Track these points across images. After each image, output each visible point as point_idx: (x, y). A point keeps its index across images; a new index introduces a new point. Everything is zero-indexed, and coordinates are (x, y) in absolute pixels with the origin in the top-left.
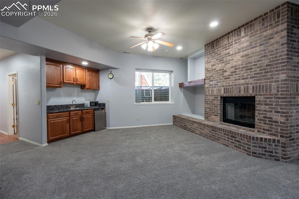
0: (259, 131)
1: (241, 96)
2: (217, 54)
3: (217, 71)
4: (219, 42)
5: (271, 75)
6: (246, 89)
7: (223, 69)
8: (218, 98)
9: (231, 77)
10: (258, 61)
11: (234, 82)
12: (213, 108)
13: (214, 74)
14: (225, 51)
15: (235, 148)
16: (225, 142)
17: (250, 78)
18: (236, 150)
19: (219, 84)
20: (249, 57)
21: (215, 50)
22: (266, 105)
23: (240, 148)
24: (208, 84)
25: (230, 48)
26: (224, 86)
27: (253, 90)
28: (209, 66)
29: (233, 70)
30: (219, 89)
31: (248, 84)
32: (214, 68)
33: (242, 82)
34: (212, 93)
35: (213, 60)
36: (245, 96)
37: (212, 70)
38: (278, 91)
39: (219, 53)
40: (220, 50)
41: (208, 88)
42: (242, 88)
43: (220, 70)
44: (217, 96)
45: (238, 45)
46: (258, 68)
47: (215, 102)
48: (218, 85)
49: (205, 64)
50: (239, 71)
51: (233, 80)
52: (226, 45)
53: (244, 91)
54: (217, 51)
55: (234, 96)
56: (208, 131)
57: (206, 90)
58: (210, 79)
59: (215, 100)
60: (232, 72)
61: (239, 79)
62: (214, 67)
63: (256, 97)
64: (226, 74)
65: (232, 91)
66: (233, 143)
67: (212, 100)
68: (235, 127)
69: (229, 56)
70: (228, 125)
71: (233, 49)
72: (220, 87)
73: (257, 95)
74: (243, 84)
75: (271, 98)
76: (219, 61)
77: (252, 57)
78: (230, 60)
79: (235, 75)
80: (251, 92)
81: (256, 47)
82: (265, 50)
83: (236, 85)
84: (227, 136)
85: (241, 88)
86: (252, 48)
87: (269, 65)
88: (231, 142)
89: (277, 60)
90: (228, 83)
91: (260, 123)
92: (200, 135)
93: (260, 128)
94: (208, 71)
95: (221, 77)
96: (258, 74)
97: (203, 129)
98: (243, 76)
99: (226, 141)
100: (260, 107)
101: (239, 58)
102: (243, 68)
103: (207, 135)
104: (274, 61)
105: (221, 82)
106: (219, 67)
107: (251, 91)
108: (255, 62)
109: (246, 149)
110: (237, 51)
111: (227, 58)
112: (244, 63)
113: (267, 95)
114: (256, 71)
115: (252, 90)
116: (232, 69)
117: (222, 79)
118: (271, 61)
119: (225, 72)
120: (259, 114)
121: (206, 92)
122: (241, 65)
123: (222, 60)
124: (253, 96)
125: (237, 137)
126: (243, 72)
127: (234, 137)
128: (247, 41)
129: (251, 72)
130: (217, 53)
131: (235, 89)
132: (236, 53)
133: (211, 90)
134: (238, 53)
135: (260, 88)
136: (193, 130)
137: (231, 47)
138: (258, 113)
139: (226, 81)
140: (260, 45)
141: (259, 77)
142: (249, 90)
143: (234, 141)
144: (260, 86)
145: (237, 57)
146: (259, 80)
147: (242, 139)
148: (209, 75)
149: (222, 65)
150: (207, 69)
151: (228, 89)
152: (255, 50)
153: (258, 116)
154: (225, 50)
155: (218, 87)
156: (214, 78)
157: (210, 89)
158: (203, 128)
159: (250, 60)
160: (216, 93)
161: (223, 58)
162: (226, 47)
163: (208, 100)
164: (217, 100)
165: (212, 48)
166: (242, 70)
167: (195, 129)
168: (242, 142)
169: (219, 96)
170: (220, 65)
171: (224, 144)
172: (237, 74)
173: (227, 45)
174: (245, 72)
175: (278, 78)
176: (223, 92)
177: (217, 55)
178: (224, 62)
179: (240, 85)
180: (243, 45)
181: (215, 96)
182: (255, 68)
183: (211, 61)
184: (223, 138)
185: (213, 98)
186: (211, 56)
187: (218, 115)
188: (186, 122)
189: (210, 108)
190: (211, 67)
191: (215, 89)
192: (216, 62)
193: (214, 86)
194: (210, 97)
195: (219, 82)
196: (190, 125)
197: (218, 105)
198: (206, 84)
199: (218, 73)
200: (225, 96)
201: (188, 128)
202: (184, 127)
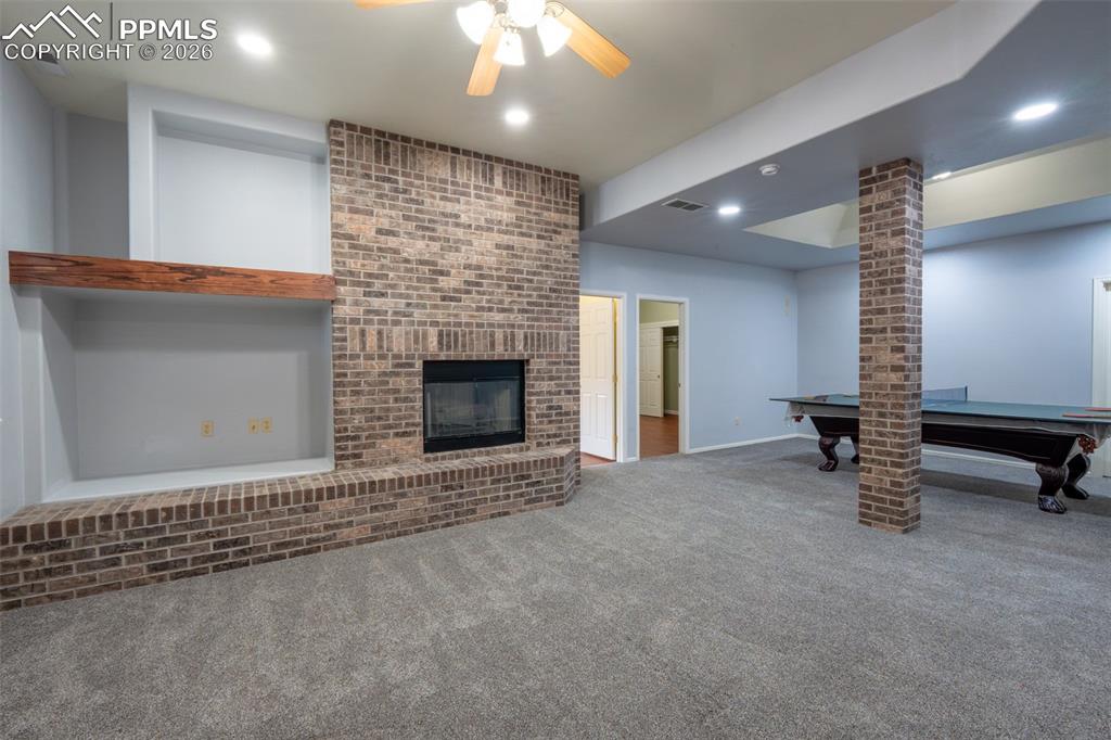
0: (539, 444)
1: (496, 358)
2: (407, 196)
3: (407, 261)
4: (413, 152)
5: (559, 313)
6: (509, 338)
7: (434, 263)
8: (411, 365)
9: (465, 296)
10: (534, 274)
11: (476, 316)
12: (388, 410)
13: (392, 269)
14: (442, 203)
15: (528, 506)
16: (496, 507)
17: (519, 311)
18: (531, 509)
19: (417, 315)
20: (516, 256)
21: (394, 172)
22: (551, 379)
23: (541, 500)
24: (356, 303)
25: (459, 201)
26: (438, 322)
27: (526, 344)
28: (366, 229)
29: (470, 275)
30: (416, 333)
31: (513, 326)
32: (390, 245)
33: (498, 317)
34: (380, 347)
35: (387, 211)
36: (506, 358)
37: (380, 249)
38: (569, 350)
39: (413, 196)
40: (419, 187)
41: (355, 321)
42: (499, 335)
43: (422, 262)
44: (407, 357)
45: (486, 206)
46: (534, 290)
47: (402, 383)
48: (410, 315)
49: (336, 208)
50: (489, 285)
51: (470, 307)
52: (445, 182)
53: (505, 344)
54: (405, 183)
55: (474, 358)
56: (421, 503)
57: (342, 330)
58: (368, 285)
59: (397, 374)
60: (467, 283)
61: (490, 309)
62: (392, 242)
63: (531, 360)
64: (443, 282)
65: (470, 344)
66: (521, 495)
67: (385, 374)
68: (480, 453)
69: (457, 225)
71: (470, 210)
72: (421, 323)
73: (533, 357)
74: (500, 326)
75: (558, 363)
76: (414, 224)
77: (521, 257)
78: (462, 240)
79: (478, 292)
81: (530, 236)
82: (547, 253)
83: (480, 325)
84: (502, 485)
85: (496, 336)
86: (522, 234)
87: (555, 291)
88: (515, 496)
89: (567, 284)
90: (456, 316)
91: (541, 423)
92: (375, 539)
93: (542, 436)
94: (353, 247)
95: (424, 287)
96: (534, 304)
97: (393, 506)
98: (501, 302)
99: (501, 500)
100: (540, 385)
101: (490, 246)
102: (499, 278)
103: (414, 522)
104: (562, 284)
105: (424, 307)
106: (416, 248)
107: (520, 347)
108: (528, 273)
109: (554, 492)
110: (483, 222)
111: (450, 229)
112: (505, 267)
113: (551, 356)
114: (530, 296)
115: (522, 344)
116: (467, 272)
117: (430, 298)
118: (557, 283)
119: (442, 273)
120: (539, 402)
121: (345, 339)
122: (496, 269)
123: (427, 229)
124: (525, 358)
125: (533, 473)
126: (500, 291)
127: (523, 477)
128: (510, 210)
129: (519, 295)
130: (405, 191)
131: (477, 339)
132: (478, 228)
133: (375, 333)
134: (487, 231)
135: (539, 340)
136: (310, 541)
137: (462, 198)
138: (537, 400)
139: (447, 307)
140: (539, 237)
141: (537, 312)
142: (517, 343)
143: (523, 490)
144: (539, 334)
145: (483, 242)
146: (537, 320)
147: (544, 474)
148: (363, 265)
149: (428, 246)
150: (350, 237)
151: (456, 334)
152: (527, 242)
153: (536, 407)
154: (442, 199)
155: (412, 323)
156: (393, 286)
157: (372, 330)
158: (391, 500)
159: (518, 264)
160: (403, 347)
161: (435, 222)
162: (446, 190)
163: (358, 374)
164: (409, 374)
165: (377, 156)
166: (499, 286)
167: (327, 527)
168: (545, 482)
169: (419, 359)
170: (421, 244)
172: (484, 294)
173: (449, 187)
174: (507, 293)
175: (567, 322)
176: (435, 343)
177: (407, 201)
178: (439, 239)
179: (491, 325)
180: (499, 213)
181: (396, 357)
182: (528, 289)
183: (376, 211)
184: (488, 496)
185: (388, 365)
186: (372, 186)
187: (415, 431)
188: (238, 520)
189: (372, 411)
190: (373, 233)
191: (396, 330)
192: (399, 225)
193: (389, 317)
194: (369, 362)
195: (417, 306)
196: (288, 523)
197: (413, 391)
198: (343, 302)
199: (411, 270)
200: (444, 359)
201: (262, 549)
202: (212, 558)
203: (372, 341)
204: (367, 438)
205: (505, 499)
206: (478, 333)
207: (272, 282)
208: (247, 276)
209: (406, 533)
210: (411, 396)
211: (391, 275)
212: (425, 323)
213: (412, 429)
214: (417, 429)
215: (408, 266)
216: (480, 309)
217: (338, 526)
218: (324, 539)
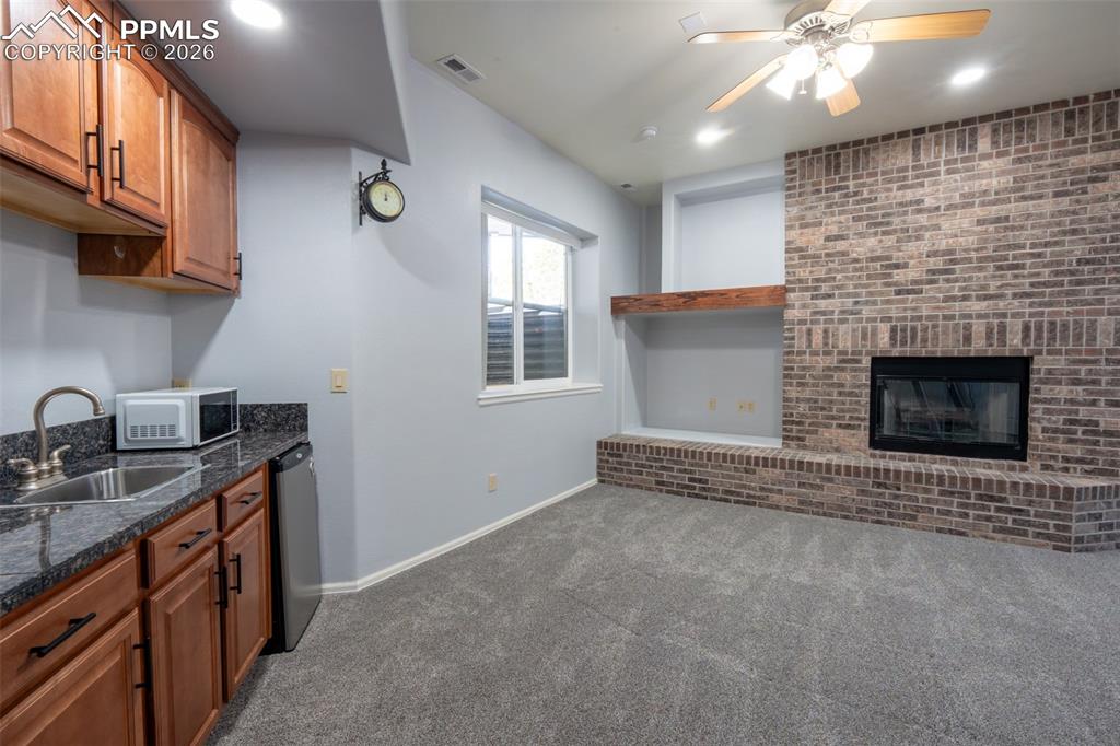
0: (1046, 467)
1: (972, 355)
2: (858, 198)
3: (856, 261)
4: (866, 152)
5: (1096, 292)
6: (996, 330)
7: (888, 258)
8: (858, 361)
9: (928, 287)
10: (1046, 245)
11: (944, 308)
12: (831, 402)
13: (838, 271)
14: (900, 193)
15: (1000, 536)
16: (945, 522)
17: (1015, 296)
18: (1004, 540)
19: (866, 312)
20: (1013, 228)
21: (845, 179)
22: (1076, 382)
23: (1025, 534)
24: (804, 306)
25: (922, 185)
26: (891, 318)
27: (1026, 337)
28: (814, 240)
29: (937, 263)
30: (864, 328)
31: (1004, 315)
32: (838, 249)
33: (977, 306)
34: (826, 344)
35: (834, 219)
36: (990, 354)
37: (828, 255)
38: (1117, 344)
39: (866, 195)
40: (872, 185)
41: (802, 322)
42: (979, 328)
43: (872, 259)
44: (854, 353)
45: (963, 180)
46: (1045, 266)
47: (847, 377)
48: (859, 313)
49: (789, 228)
50: (965, 270)
51: (935, 298)
52: (905, 169)
53: (989, 338)
54: (856, 186)
55: (939, 355)
56: (849, 492)
57: (791, 330)
58: (816, 289)
59: (843, 369)
60: (933, 272)
61: (965, 298)
62: (841, 246)
63: (1035, 358)
64: (898, 276)
65: (933, 339)
66: (989, 519)
67: (829, 369)
69: (919, 211)
70: (910, 460)
71: (938, 191)
72: (871, 320)
73: (1040, 353)
74: (980, 316)
75: (1095, 362)
76: (865, 223)
77: (1022, 228)
78: (926, 226)
79: (948, 281)
80: (1015, 342)
81: (1041, 197)
82: (1074, 213)
83: (945, 318)
84: (956, 500)
85: (974, 328)
86: (1024, 198)
87: (1089, 262)
88: (978, 517)
90: (914, 309)
91: (1053, 440)
92: (802, 511)
93: (1053, 457)
94: (802, 257)
95: (874, 284)
96: (1044, 284)
97: (820, 487)
98: (983, 288)
99: (954, 516)
100: (1051, 390)
101: (967, 224)
102: (980, 260)
103: (841, 508)
104: (1106, 250)
105: (874, 303)
106: (867, 245)
107: (1015, 340)
108: (1033, 246)
109: (1052, 531)
110: (957, 199)
111: (910, 218)
112: (991, 246)
113: (1078, 352)
114: (1038, 274)
115: (1020, 336)
116: (932, 260)
117: (881, 293)
118: (1095, 250)
119: (897, 266)
120: (1048, 411)
121: (793, 338)
122: (977, 250)
123: (881, 224)
124: (1025, 354)
125: (1010, 497)
126: (982, 275)
127: (992, 499)
128: (1002, 173)
129: (1016, 276)
130: (856, 194)
131: (944, 333)
132: (951, 207)
133: (820, 332)
134: (963, 207)
135: (1052, 331)
136: (749, 496)
137: (927, 181)
138: (1044, 409)
139: (903, 301)
140: (1059, 194)
141: (1051, 295)
142: (1008, 336)
143: (992, 513)
144: (1052, 324)
145: (957, 222)
146: (1050, 304)
147: (1031, 503)
148: (811, 272)
149: (881, 241)
150: (800, 249)
151: (914, 329)
152: (1034, 206)
153: (1043, 419)
154: (899, 189)
155: (861, 320)
156: (840, 287)
157: (818, 330)
158: (818, 482)
159: (1015, 237)
160: (849, 344)
161: (889, 215)
162: (905, 178)
163: (804, 368)
164: (856, 370)
165: (828, 169)
166: (981, 269)
167: (762, 489)
168: (1032, 513)
169: (867, 354)
170: (872, 242)
171: (940, 530)
172: (956, 280)
173: (910, 173)
174: (994, 276)
175: (1117, 302)
176: (886, 339)
177: (858, 202)
178: (895, 231)
179: (966, 316)
180: (984, 182)
181: (840, 353)
182: (1033, 266)
183: (824, 220)
184: (935, 507)
185: (833, 361)
186: (822, 199)
187: (860, 426)
188: (702, 466)
189: (816, 401)
190: (822, 242)
191: (843, 328)
192: (848, 228)
193: (836, 317)
194: (814, 358)
195: (867, 303)
196: (733, 477)
197: (859, 387)
198: (793, 307)
199: (861, 269)
200: (897, 355)
201: (715, 490)
202: (687, 487)
203: (818, 339)
204: (810, 425)
205: (961, 516)
206: (946, 327)
207: (738, 296)
208: (722, 295)
209: (831, 515)
210: (857, 391)
211: (839, 276)
212: (875, 320)
213: (857, 423)
214: (863, 424)
215: (858, 265)
216: (946, 300)
217: (771, 491)
218: (759, 497)
